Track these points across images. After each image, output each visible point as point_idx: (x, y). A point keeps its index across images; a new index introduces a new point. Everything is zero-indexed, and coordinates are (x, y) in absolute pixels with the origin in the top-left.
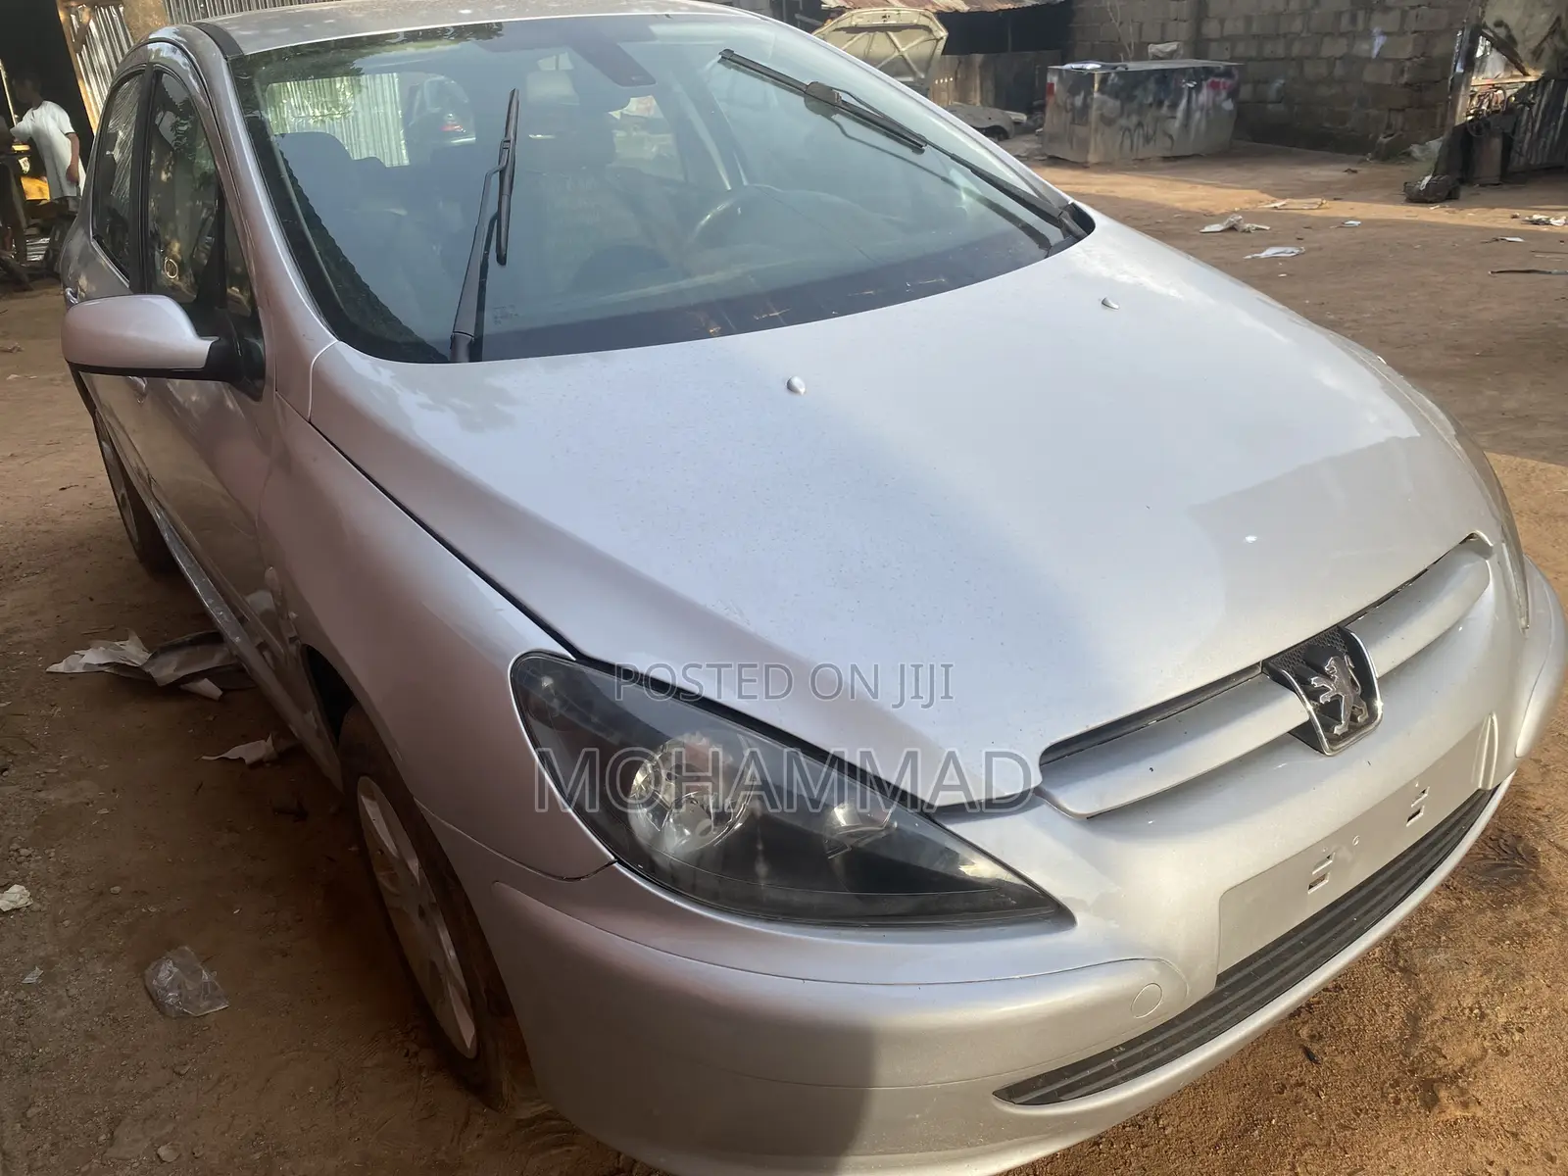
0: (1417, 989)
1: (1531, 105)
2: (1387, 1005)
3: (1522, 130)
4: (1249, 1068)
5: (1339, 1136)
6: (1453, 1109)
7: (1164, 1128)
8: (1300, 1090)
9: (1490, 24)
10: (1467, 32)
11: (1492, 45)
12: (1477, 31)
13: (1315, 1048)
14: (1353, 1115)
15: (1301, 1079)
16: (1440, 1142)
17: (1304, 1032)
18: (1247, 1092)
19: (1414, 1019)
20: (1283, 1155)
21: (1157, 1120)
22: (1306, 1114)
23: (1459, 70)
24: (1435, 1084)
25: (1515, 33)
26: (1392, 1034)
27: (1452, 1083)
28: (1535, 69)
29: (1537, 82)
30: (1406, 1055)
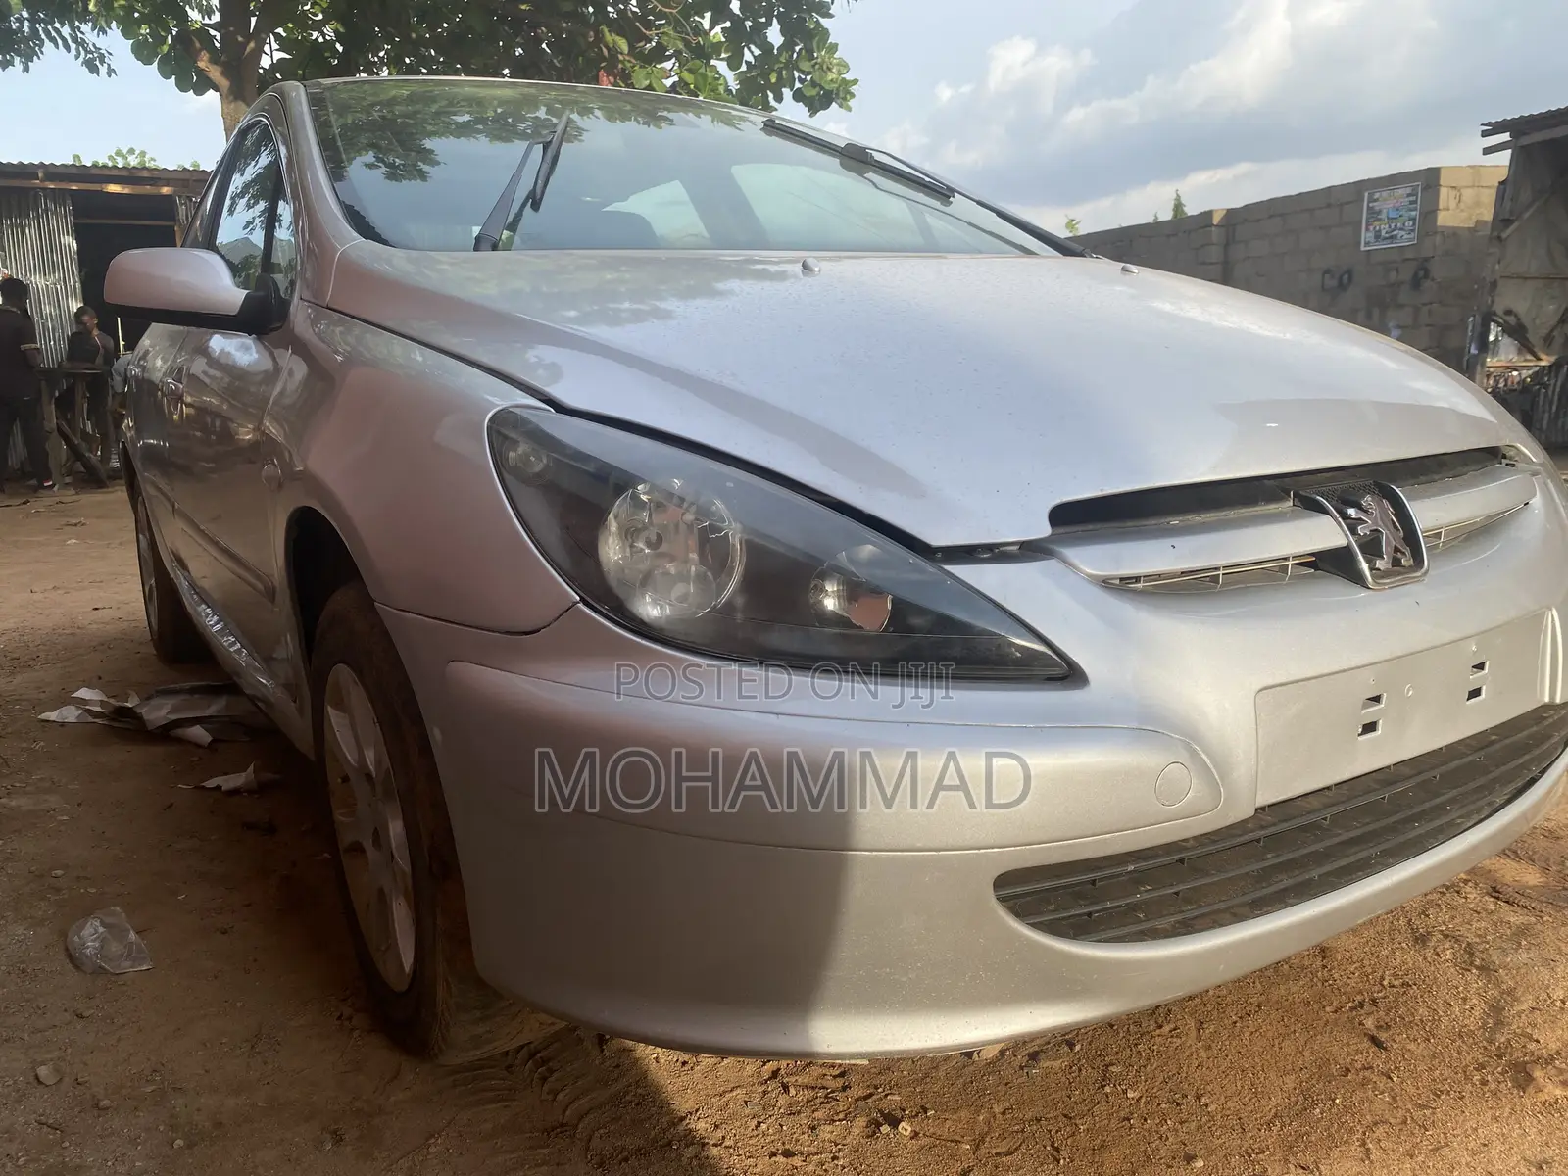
0: (1498, 983)
1: (1546, 387)
2: (1465, 999)
3: (1540, 409)
4: (1306, 1053)
5: (1418, 1114)
6: (1551, 1087)
7: (1207, 1106)
8: (1367, 1073)
9: (1500, 312)
10: (1478, 318)
11: (1504, 331)
12: (1488, 318)
13: (1383, 1036)
14: (1431, 1096)
15: (1368, 1064)
16: (1539, 1122)
17: (1369, 1023)
18: (1304, 1075)
19: (1496, 1009)
20: (1352, 1131)
21: (1198, 1098)
22: (1376, 1095)
23: (1474, 351)
24: (1528, 1066)
25: (1526, 321)
26: (1472, 1022)
27: (1547, 1064)
28: (1548, 354)
29: (1550, 366)
30: (1491, 1041)
